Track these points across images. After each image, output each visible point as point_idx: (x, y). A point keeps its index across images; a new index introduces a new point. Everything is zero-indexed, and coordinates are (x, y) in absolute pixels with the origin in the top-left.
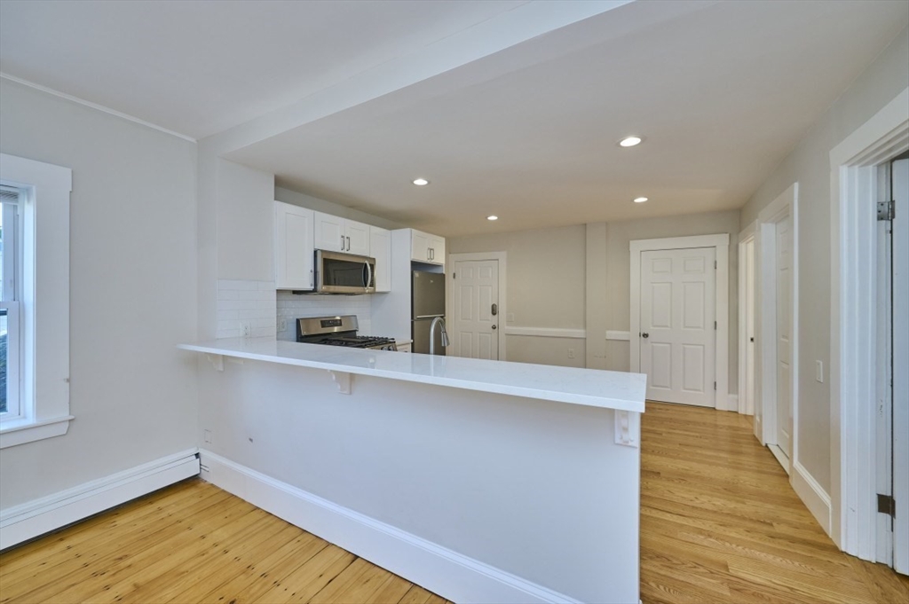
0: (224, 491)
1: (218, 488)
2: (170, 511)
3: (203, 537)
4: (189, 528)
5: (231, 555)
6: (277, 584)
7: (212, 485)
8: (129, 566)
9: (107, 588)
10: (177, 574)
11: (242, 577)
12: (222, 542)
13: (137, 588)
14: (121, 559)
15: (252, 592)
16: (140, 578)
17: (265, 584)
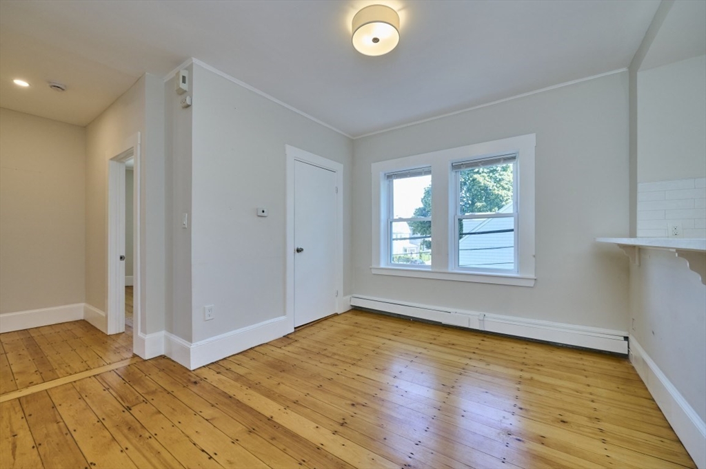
0: (638, 375)
1: (636, 371)
2: (585, 363)
3: (589, 385)
4: (586, 377)
5: (594, 405)
6: (604, 441)
7: (633, 367)
8: (538, 370)
9: (522, 370)
10: (554, 388)
11: (586, 419)
12: (595, 395)
13: (532, 379)
14: (538, 365)
15: (581, 429)
16: (536, 377)
17: (596, 434)
